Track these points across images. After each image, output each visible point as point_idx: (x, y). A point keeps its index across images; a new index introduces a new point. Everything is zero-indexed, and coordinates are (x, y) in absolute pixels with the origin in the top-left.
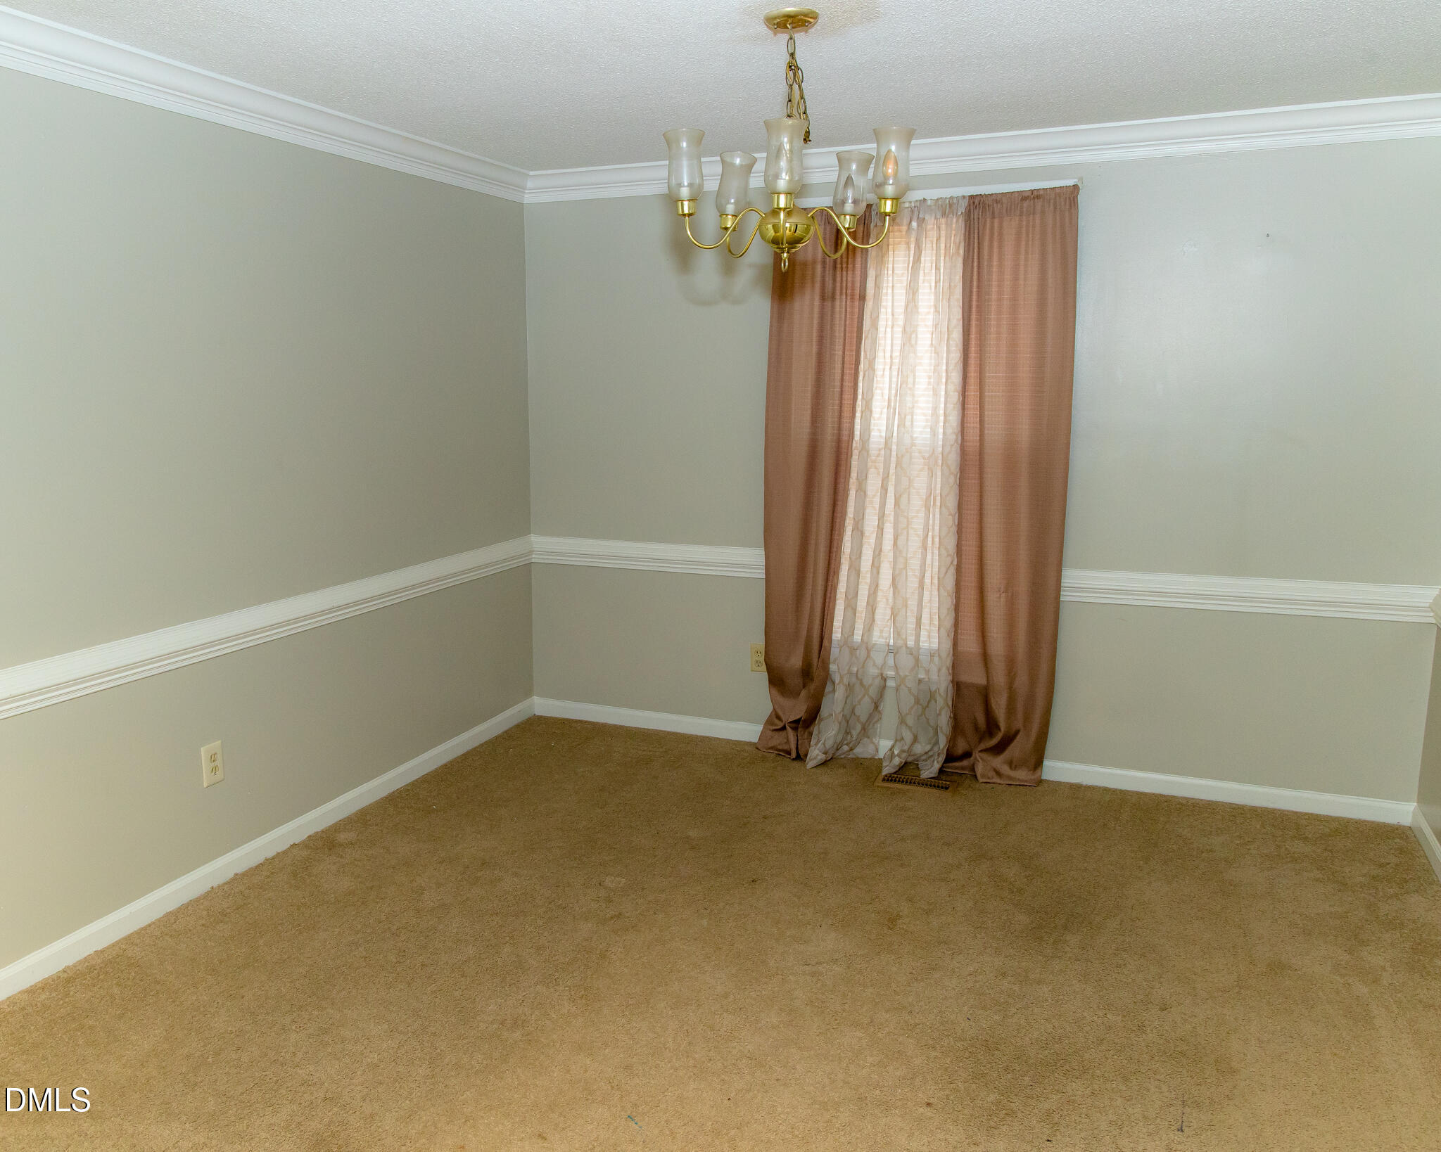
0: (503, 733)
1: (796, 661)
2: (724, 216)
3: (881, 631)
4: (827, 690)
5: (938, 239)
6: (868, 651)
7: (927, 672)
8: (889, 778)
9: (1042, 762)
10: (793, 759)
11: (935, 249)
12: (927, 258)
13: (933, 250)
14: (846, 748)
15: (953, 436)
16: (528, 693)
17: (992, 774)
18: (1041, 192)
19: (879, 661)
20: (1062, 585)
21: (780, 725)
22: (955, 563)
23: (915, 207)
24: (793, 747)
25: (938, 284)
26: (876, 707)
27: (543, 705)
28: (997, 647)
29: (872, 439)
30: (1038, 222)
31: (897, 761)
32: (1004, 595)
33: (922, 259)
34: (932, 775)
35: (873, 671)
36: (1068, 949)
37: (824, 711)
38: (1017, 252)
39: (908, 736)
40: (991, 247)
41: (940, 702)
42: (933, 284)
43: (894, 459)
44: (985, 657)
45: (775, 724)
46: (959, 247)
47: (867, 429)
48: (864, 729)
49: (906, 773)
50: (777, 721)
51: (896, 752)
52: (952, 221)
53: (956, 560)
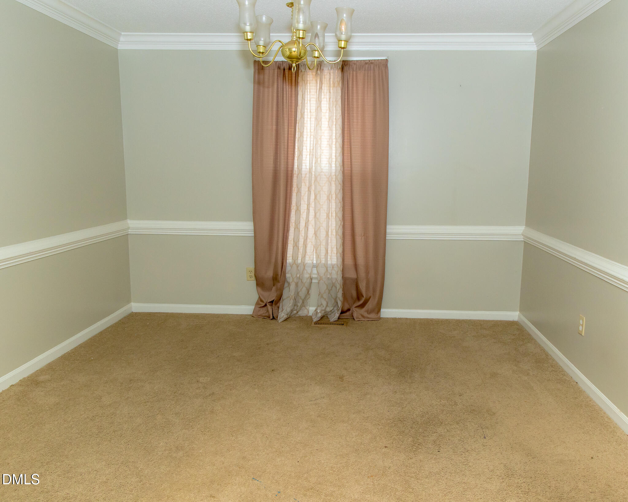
0: (119, 321)
1: (270, 274)
2: (259, 46)
3: (310, 257)
4: (285, 286)
5: (330, 79)
6: (304, 266)
7: (331, 274)
8: (316, 323)
9: (380, 310)
10: (271, 319)
11: (328, 84)
12: (325, 88)
13: (327, 84)
14: (295, 312)
15: (339, 168)
16: (129, 301)
17: (360, 317)
18: (373, 61)
19: (309, 271)
20: (387, 232)
21: (264, 304)
22: (342, 224)
23: (319, 64)
24: (271, 313)
25: (330, 100)
26: (308, 292)
27: (137, 307)
28: (361, 261)
29: (303, 170)
30: (372, 74)
31: (320, 315)
32: (363, 237)
33: (323, 88)
34: (335, 320)
35: (306, 276)
36: (416, 379)
37: (285, 296)
38: (364, 87)
39: (324, 303)
40: (353, 84)
41: (338, 287)
42: (328, 100)
43: (313, 179)
44: (356, 266)
45: (262, 304)
46: (339, 83)
47: (300, 164)
48: (303, 302)
49: (323, 320)
50: (261, 303)
51: (319, 311)
52: (335, 71)
53: (342, 222)
